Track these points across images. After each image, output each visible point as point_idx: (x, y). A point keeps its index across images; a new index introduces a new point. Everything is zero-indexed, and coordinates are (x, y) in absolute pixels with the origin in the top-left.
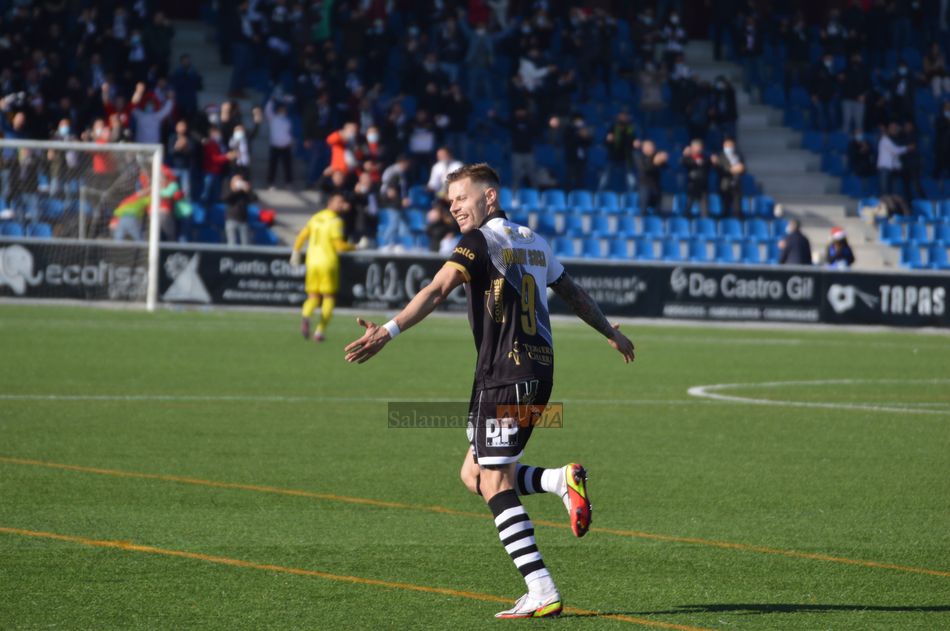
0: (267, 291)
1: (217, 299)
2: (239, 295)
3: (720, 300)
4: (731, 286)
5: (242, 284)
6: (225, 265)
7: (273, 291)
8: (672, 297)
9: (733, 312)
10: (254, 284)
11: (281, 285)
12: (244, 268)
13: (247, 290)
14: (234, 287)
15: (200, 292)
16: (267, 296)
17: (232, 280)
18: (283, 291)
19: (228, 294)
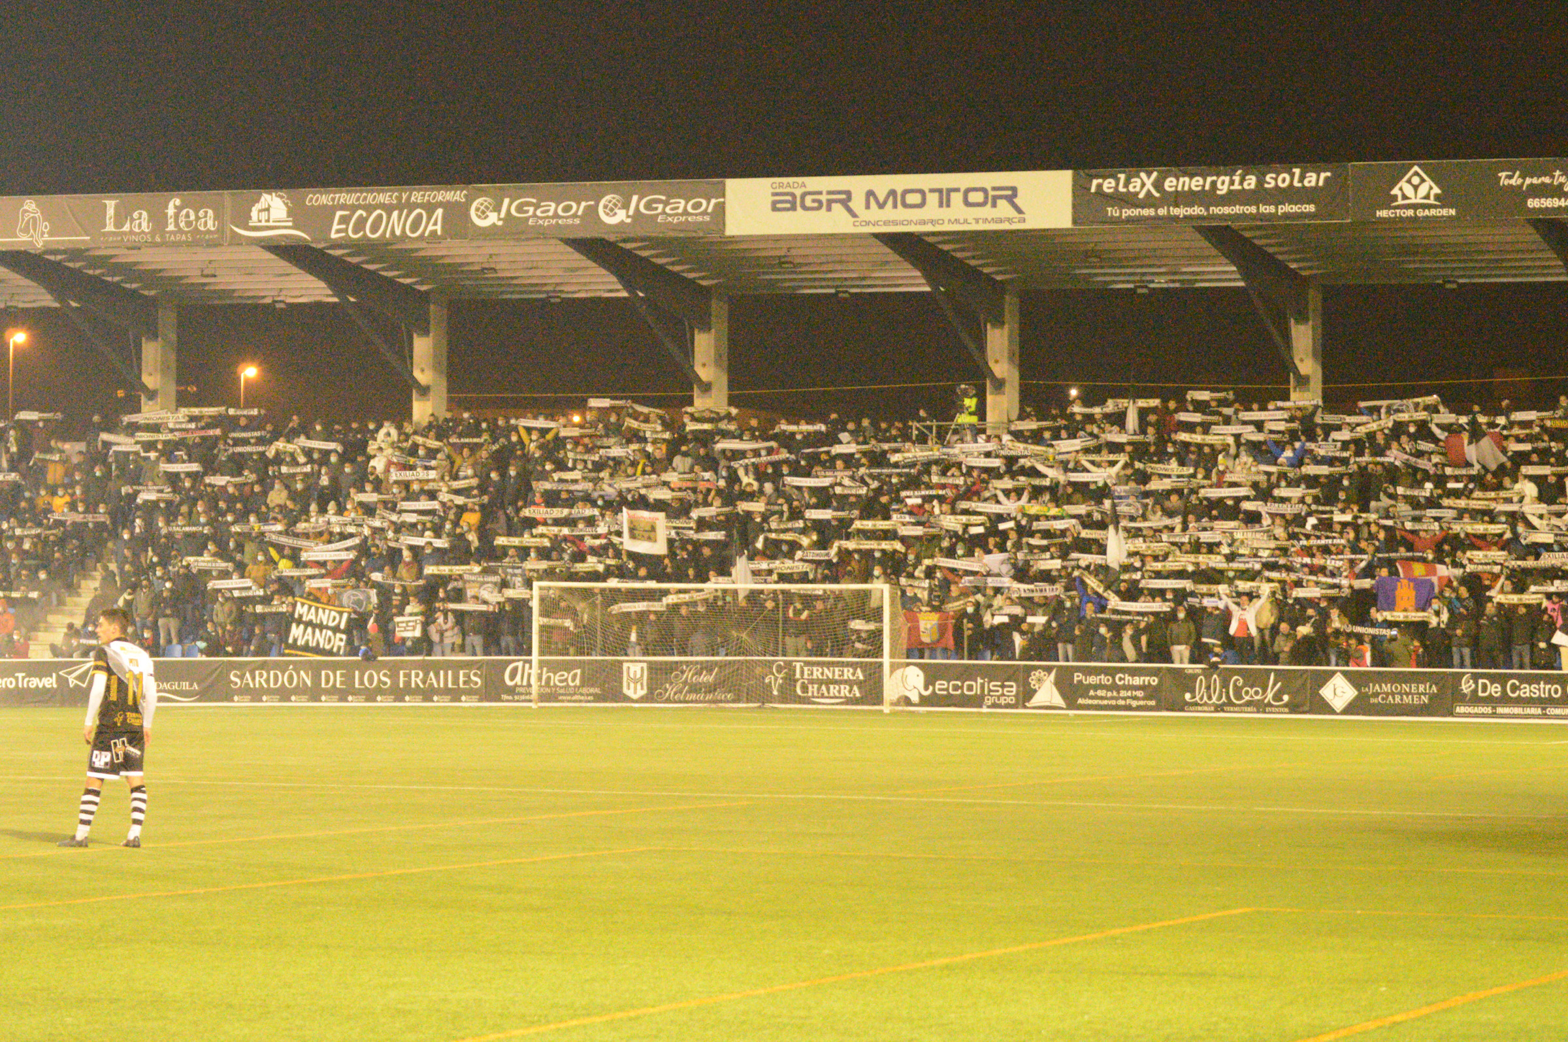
0: (1112, 698)
1: (1071, 704)
2: (1090, 702)
3: (1504, 700)
4: (1514, 688)
5: (1092, 693)
6: (1078, 677)
7: (1117, 699)
8: (1462, 699)
9: (1517, 710)
10: (1100, 693)
11: (1123, 693)
12: (1092, 680)
13: (1096, 697)
14: (1085, 695)
15: (1058, 700)
16: (1113, 702)
17: (1083, 690)
18: (1124, 699)
19: (1081, 701)
